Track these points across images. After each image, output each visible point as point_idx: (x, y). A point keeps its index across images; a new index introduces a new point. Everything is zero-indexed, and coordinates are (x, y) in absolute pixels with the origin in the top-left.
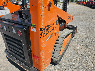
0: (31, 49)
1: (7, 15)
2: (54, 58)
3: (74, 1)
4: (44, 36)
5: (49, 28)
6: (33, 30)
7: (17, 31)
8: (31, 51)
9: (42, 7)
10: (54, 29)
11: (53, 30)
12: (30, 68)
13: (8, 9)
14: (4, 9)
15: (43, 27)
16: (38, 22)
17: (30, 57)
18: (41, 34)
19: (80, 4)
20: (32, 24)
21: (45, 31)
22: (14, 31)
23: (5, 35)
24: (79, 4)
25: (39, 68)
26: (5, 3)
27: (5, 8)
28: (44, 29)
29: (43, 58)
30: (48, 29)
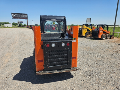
3: (22, 25)
6: (74, 41)
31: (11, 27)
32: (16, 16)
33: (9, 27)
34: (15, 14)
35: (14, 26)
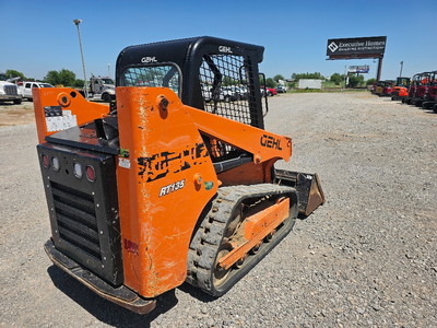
0: (118, 221)
1: (66, 131)
2: (199, 270)
3: (362, 83)
4: (149, 180)
5: (167, 161)
6: (124, 163)
7: (85, 169)
8: (118, 225)
9: (141, 109)
10: (187, 166)
11: (183, 168)
12: (116, 287)
13: (73, 114)
14: (61, 115)
15: (145, 155)
16: (133, 144)
17: (116, 248)
18: (141, 174)
19: (384, 94)
20: (122, 150)
21: (153, 166)
22: (78, 170)
23: (53, 185)
24: (380, 95)
25: (140, 287)
26: (65, 99)
27: (64, 112)
28: (150, 160)
29: (149, 246)
30: (163, 162)
31: (318, 90)
32: (342, 49)
33: (311, 90)
34: (337, 41)
35: (333, 85)
